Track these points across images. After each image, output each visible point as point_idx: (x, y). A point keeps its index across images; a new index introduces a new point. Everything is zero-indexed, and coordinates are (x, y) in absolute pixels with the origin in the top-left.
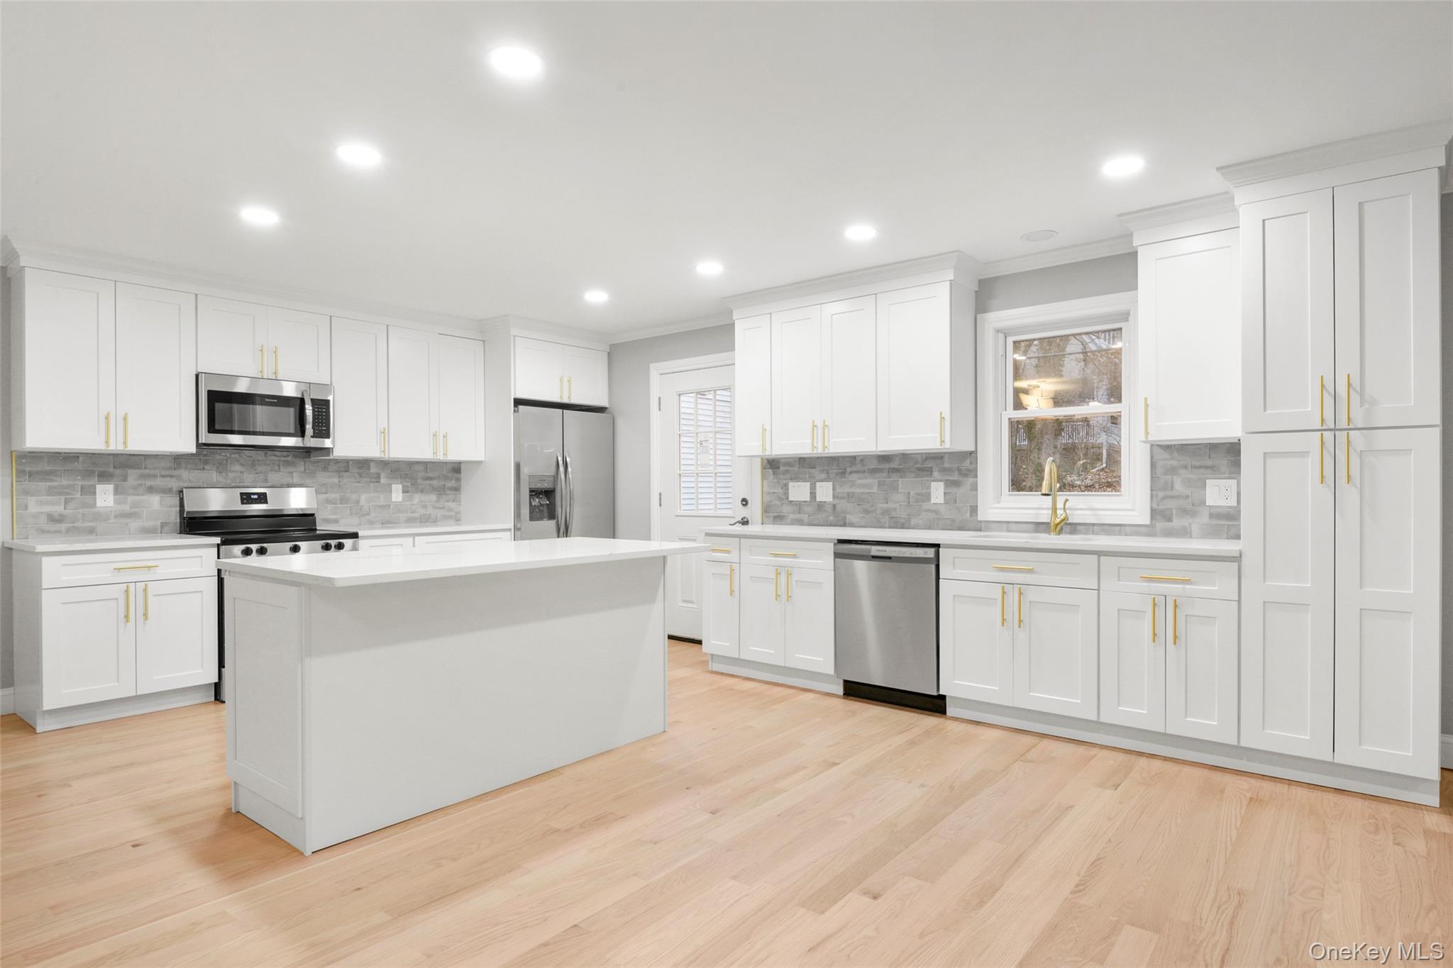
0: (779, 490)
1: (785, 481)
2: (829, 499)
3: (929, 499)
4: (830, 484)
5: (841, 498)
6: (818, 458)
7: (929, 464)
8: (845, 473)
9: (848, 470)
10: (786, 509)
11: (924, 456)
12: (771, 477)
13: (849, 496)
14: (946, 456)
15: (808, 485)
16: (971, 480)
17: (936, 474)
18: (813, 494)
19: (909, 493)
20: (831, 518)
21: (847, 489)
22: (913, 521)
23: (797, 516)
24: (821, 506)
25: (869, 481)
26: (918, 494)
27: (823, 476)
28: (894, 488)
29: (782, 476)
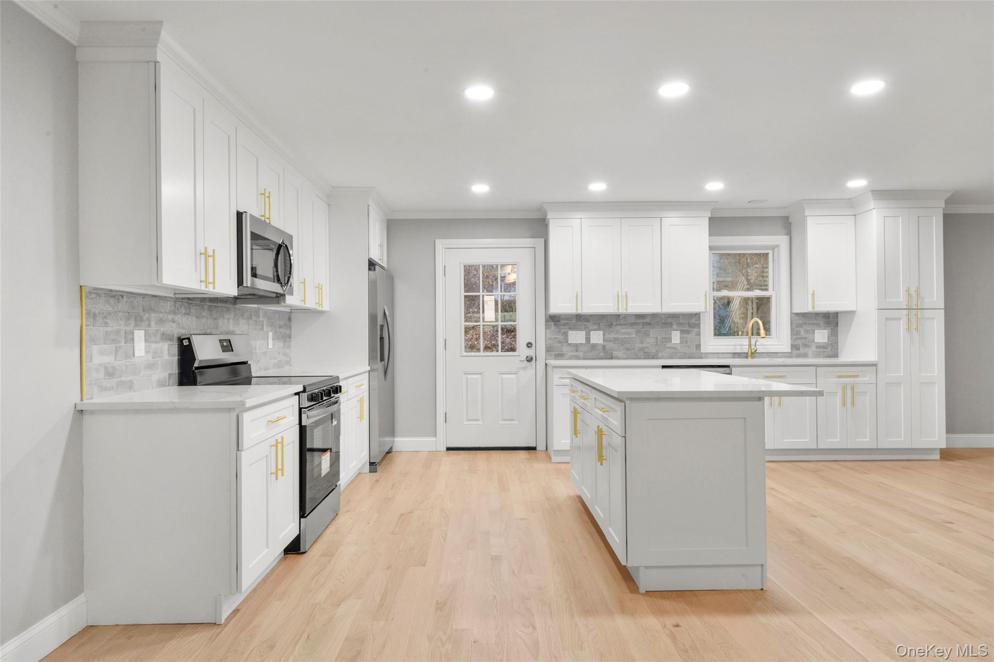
0: (560, 337)
1: (564, 331)
2: (601, 342)
3: (671, 341)
4: (601, 332)
5: (609, 341)
6: (591, 315)
7: (670, 320)
8: (612, 325)
9: (614, 323)
10: (565, 349)
11: (667, 316)
12: (553, 327)
13: (615, 340)
14: (681, 316)
15: (584, 332)
16: (696, 330)
17: (675, 327)
18: (588, 339)
19: (657, 338)
20: (602, 354)
21: (613, 336)
22: (660, 355)
23: (576, 354)
24: (594, 347)
25: (629, 330)
26: (663, 338)
27: (595, 327)
28: (648, 335)
29: (562, 327)
